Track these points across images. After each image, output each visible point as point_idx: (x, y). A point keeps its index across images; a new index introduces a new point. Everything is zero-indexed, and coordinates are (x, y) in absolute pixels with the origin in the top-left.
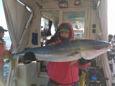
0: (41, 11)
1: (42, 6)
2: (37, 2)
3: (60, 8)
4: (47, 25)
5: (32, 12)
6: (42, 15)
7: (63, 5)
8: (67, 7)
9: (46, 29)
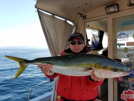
0: (85, 23)
1: (85, 16)
2: (79, 13)
3: (108, 14)
4: (96, 36)
5: (75, 25)
6: (89, 26)
7: (112, 10)
8: (118, 11)
9: (94, 42)
